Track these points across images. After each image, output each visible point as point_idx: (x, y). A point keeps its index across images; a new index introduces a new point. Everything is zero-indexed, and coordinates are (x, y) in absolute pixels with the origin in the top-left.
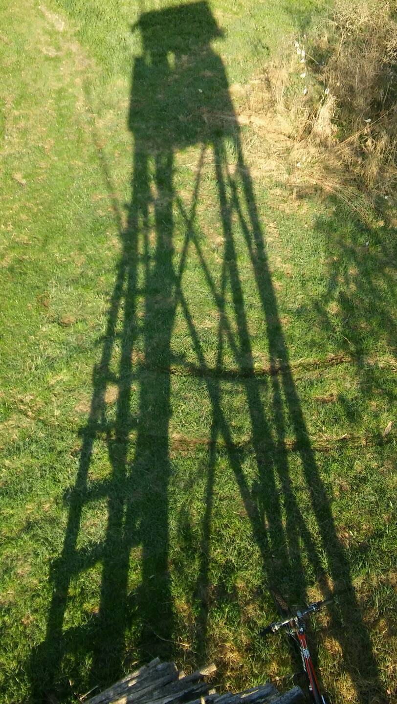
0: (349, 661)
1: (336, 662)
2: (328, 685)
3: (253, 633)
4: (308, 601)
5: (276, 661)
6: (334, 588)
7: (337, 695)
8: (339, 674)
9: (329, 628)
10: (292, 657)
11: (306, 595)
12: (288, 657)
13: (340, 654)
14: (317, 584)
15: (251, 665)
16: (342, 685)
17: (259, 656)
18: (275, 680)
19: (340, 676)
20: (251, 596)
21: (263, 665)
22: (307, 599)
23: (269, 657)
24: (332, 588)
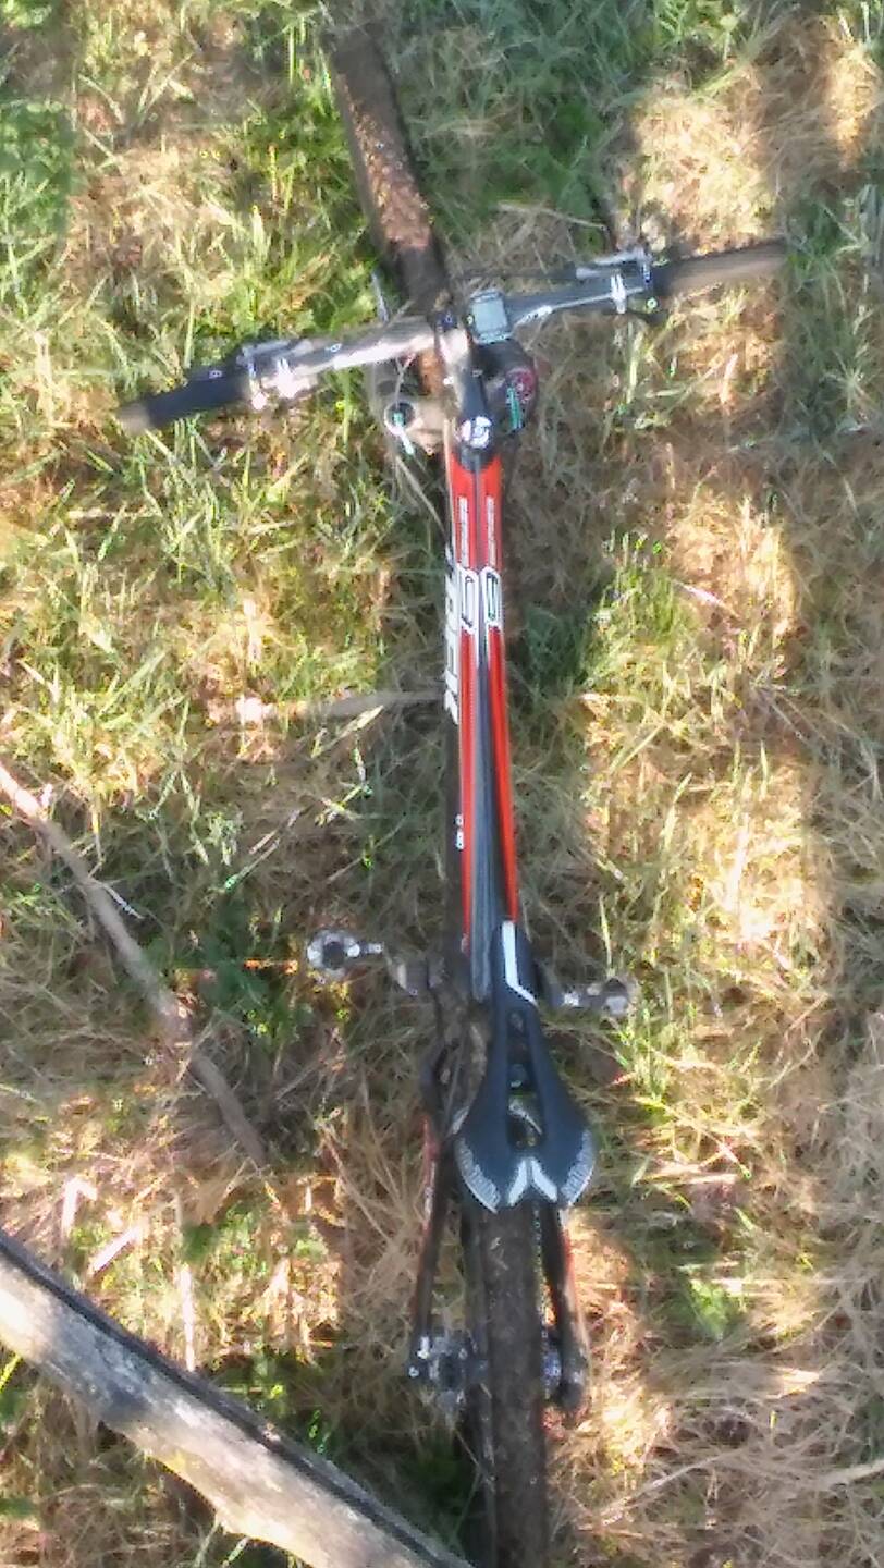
0: (826, 684)
1: (722, 671)
2: (620, 821)
3: (136, 355)
4: (637, 189)
5: (272, 584)
6: (865, 127)
7: (671, 902)
8: (721, 762)
9: (745, 424)
10: (398, 581)
11: (628, 144)
12: (369, 580)
13: (769, 619)
14: (740, 72)
15: (71, 585)
16: (723, 838)
17: (148, 533)
18: (232, 725)
19: (722, 774)
20: (185, 76)
21: (162, 597)
22: (630, 178)
23: (222, 554)
24: (845, 129)
